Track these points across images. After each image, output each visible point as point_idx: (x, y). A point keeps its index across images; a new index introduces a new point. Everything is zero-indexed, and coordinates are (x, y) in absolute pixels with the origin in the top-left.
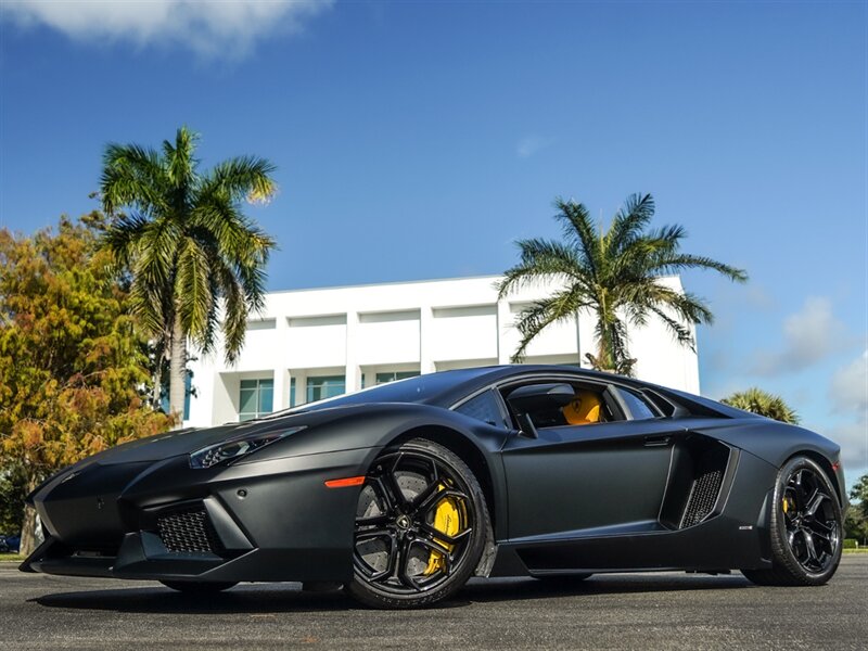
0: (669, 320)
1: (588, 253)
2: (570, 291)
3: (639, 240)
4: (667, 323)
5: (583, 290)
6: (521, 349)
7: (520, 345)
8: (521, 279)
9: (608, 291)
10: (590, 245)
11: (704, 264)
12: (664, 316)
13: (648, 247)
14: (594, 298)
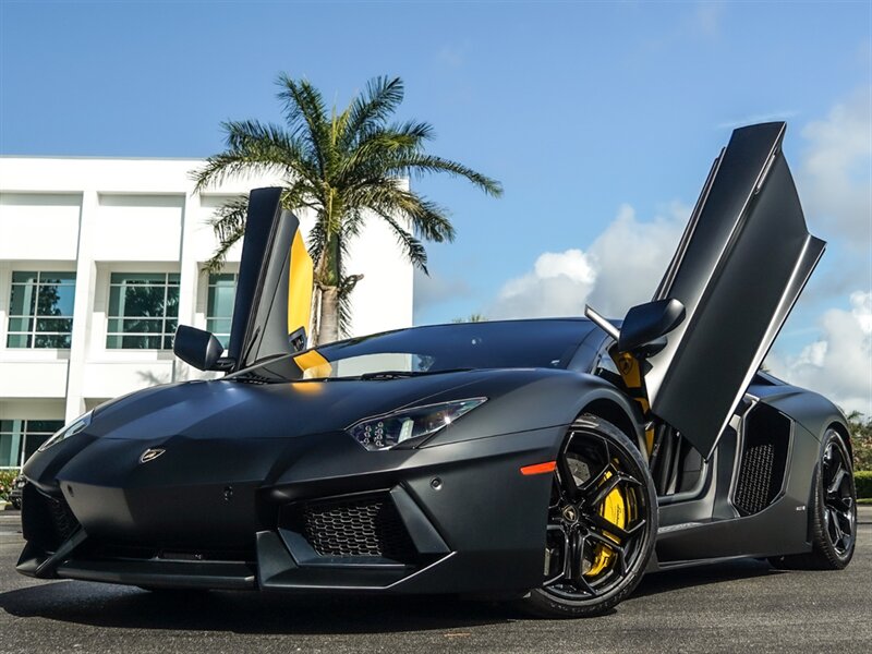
0: (402, 232)
1: (316, 143)
2: (291, 188)
3: (381, 133)
4: (399, 234)
5: (308, 188)
6: (222, 252)
7: (220, 247)
8: (228, 168)
9: (338, 192)
10: (319, 134)
11: (455, 169)
12: (397, 227)
13: (390, 142)
14: (320, 198)
